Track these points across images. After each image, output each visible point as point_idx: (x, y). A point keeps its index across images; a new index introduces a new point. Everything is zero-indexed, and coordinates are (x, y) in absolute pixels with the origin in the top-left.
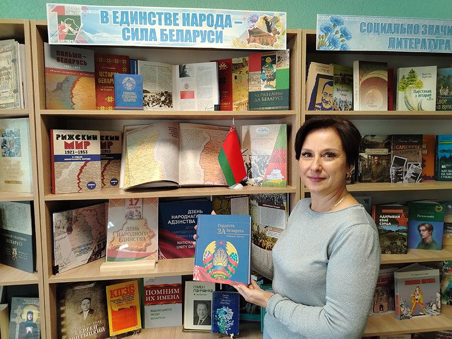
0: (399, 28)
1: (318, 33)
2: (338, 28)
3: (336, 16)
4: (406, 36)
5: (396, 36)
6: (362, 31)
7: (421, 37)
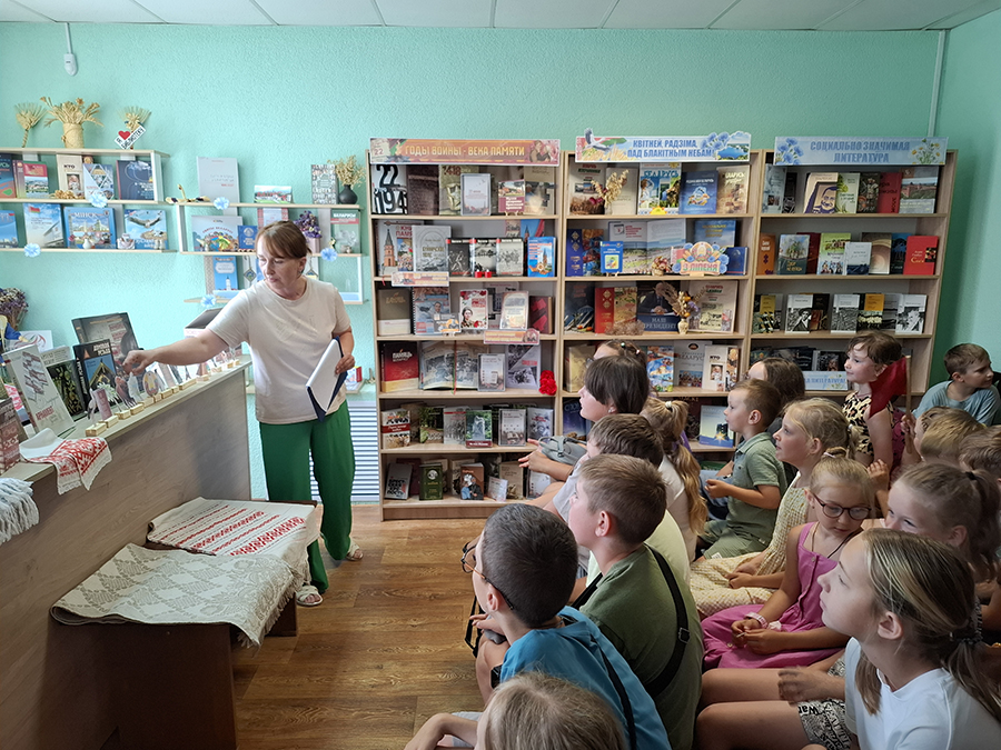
0: (844, 146)
1: (776, 151)
2: (792, 147)
3: (790, 138)
4: (850, 151)
5: (841, 152)
6: (812, 148)
7: (862, 152)
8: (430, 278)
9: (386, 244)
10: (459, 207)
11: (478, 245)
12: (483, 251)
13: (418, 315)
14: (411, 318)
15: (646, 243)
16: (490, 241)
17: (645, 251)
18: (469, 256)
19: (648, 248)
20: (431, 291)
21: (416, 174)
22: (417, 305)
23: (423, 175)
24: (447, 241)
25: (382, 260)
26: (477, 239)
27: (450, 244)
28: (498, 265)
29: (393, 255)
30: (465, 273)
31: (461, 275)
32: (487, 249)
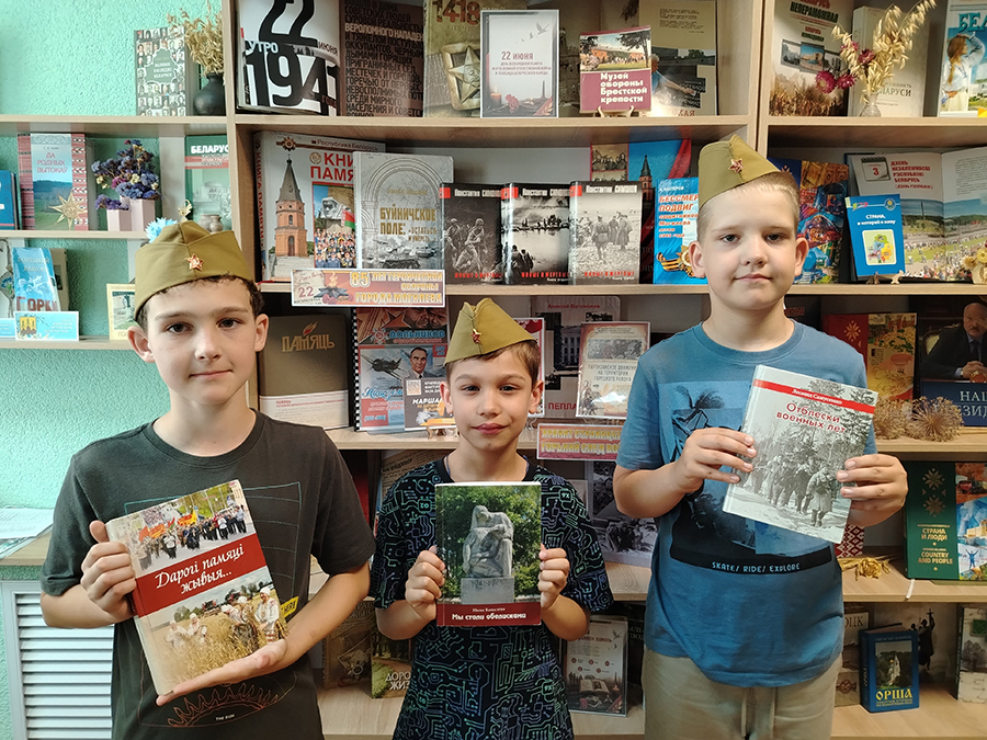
8: (394, 286)
9: (283, 198)
10: (475, 101)
11: (522, 203)
12: (535, 218)
13: (366, 381)
14: (350, 386)
15: (940, 205)
16: (555, 193)
17: (942, 223)
18: (499, 230)
19: (948, 216)
20: (400, 321)
21: (363, 22)
22: (365, 356)
23: (382, 24)
24: (442, 193)
25: (271, 240)
26: (520, 187)
27: (451, 201)
28: (574, 253)
29: (301, 228)
30: (489, 275)
31: (477, 280)
32: (546, 214)
